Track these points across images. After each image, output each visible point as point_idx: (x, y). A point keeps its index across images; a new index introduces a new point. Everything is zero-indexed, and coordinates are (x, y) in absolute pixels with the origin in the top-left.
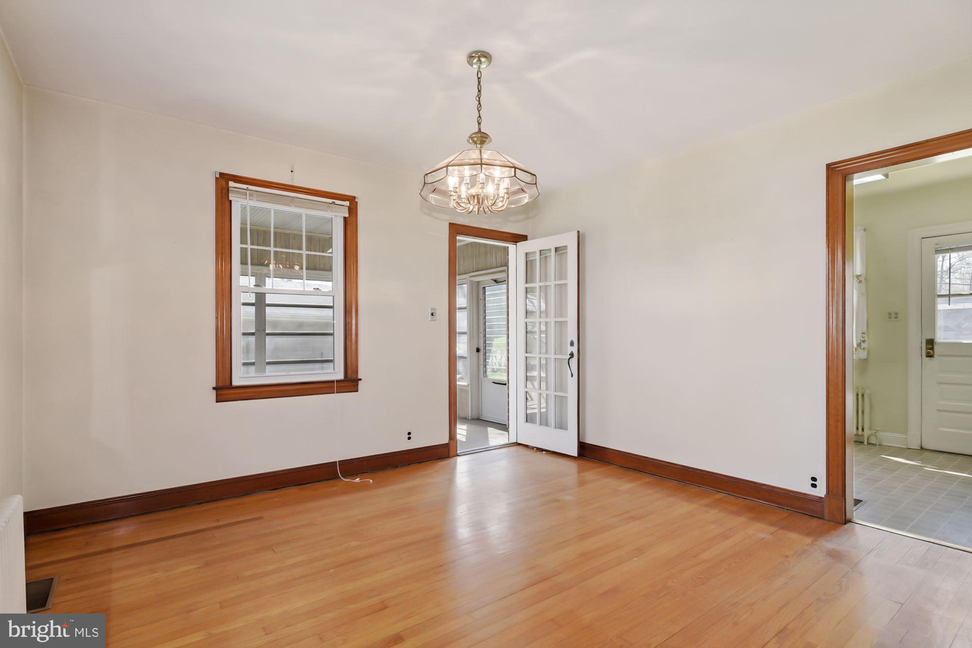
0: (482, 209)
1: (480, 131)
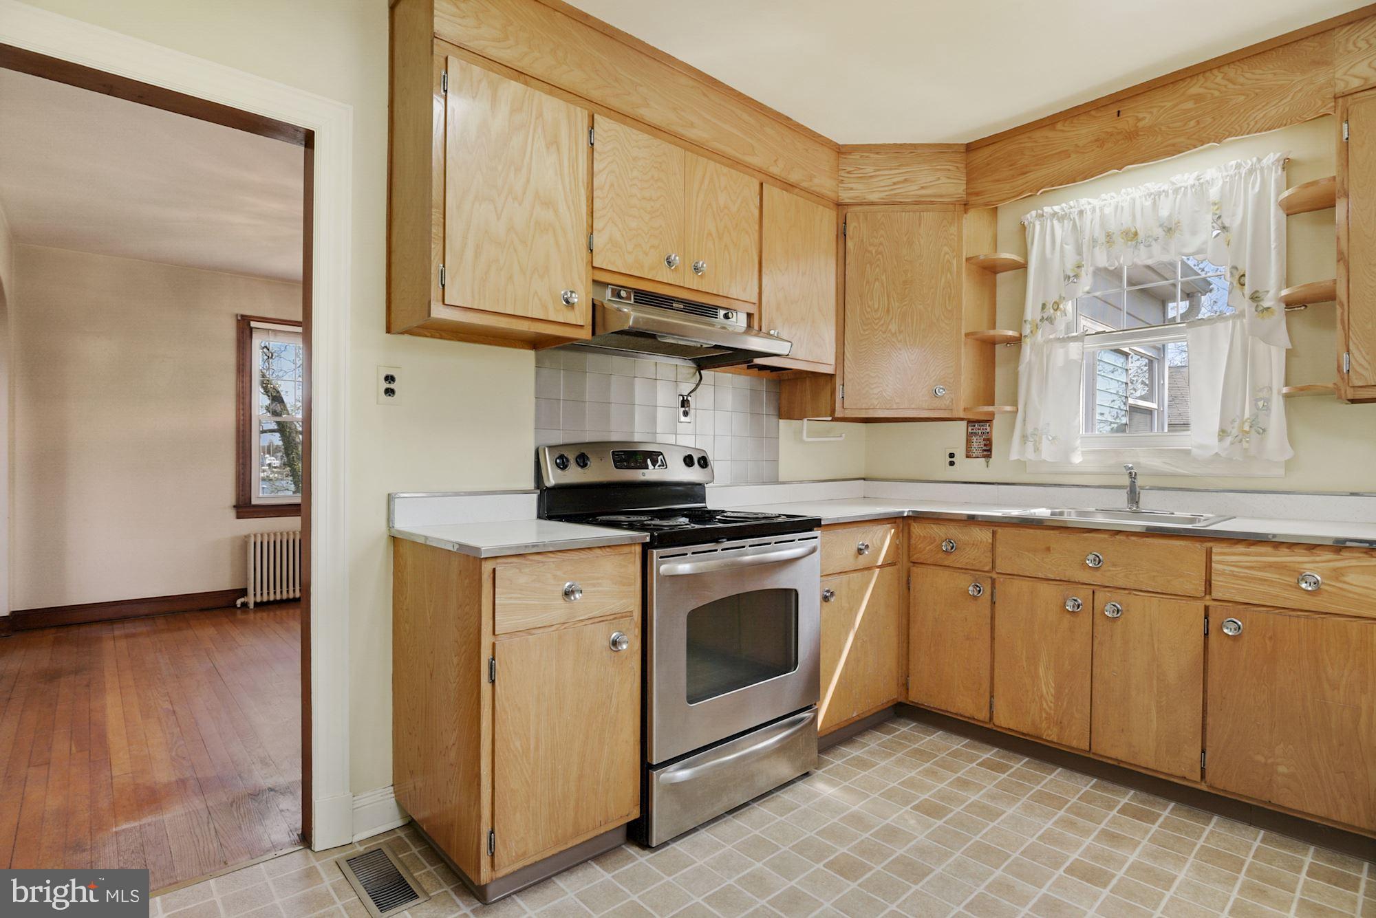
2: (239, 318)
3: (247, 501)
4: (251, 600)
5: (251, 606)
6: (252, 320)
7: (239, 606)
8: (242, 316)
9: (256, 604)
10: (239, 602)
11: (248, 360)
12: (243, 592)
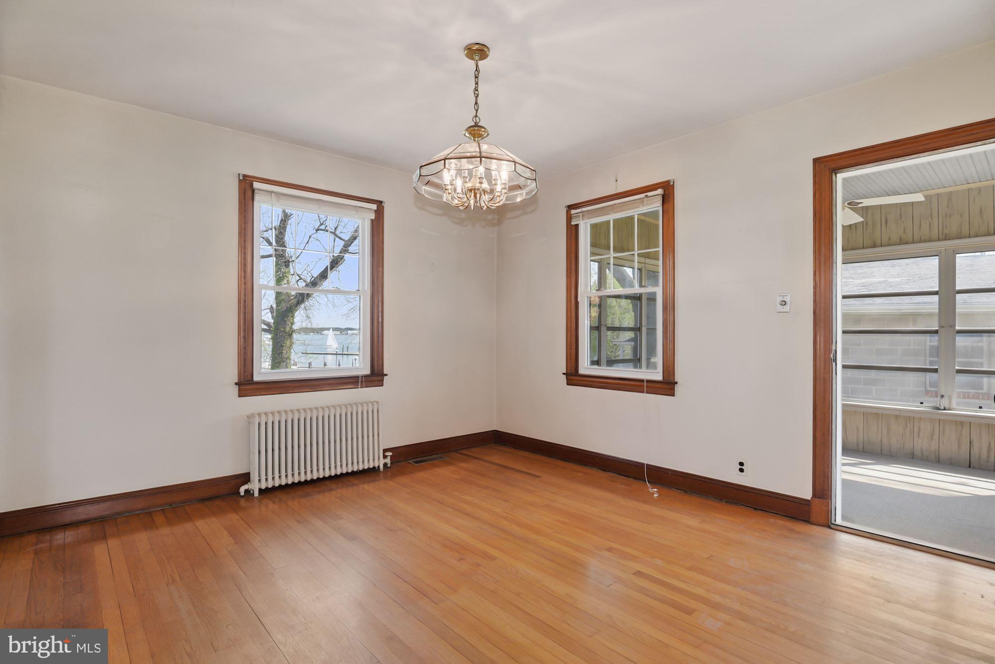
2: (241, 178)
3: (249, 378)
4: (254, 486)
5: (256, 494)
6: (255, 181)
7: (242, 494)
8: (244, 176)
9: (261, 491)
10: (242, 490)
11: (250, 223)
12: (245, 478)
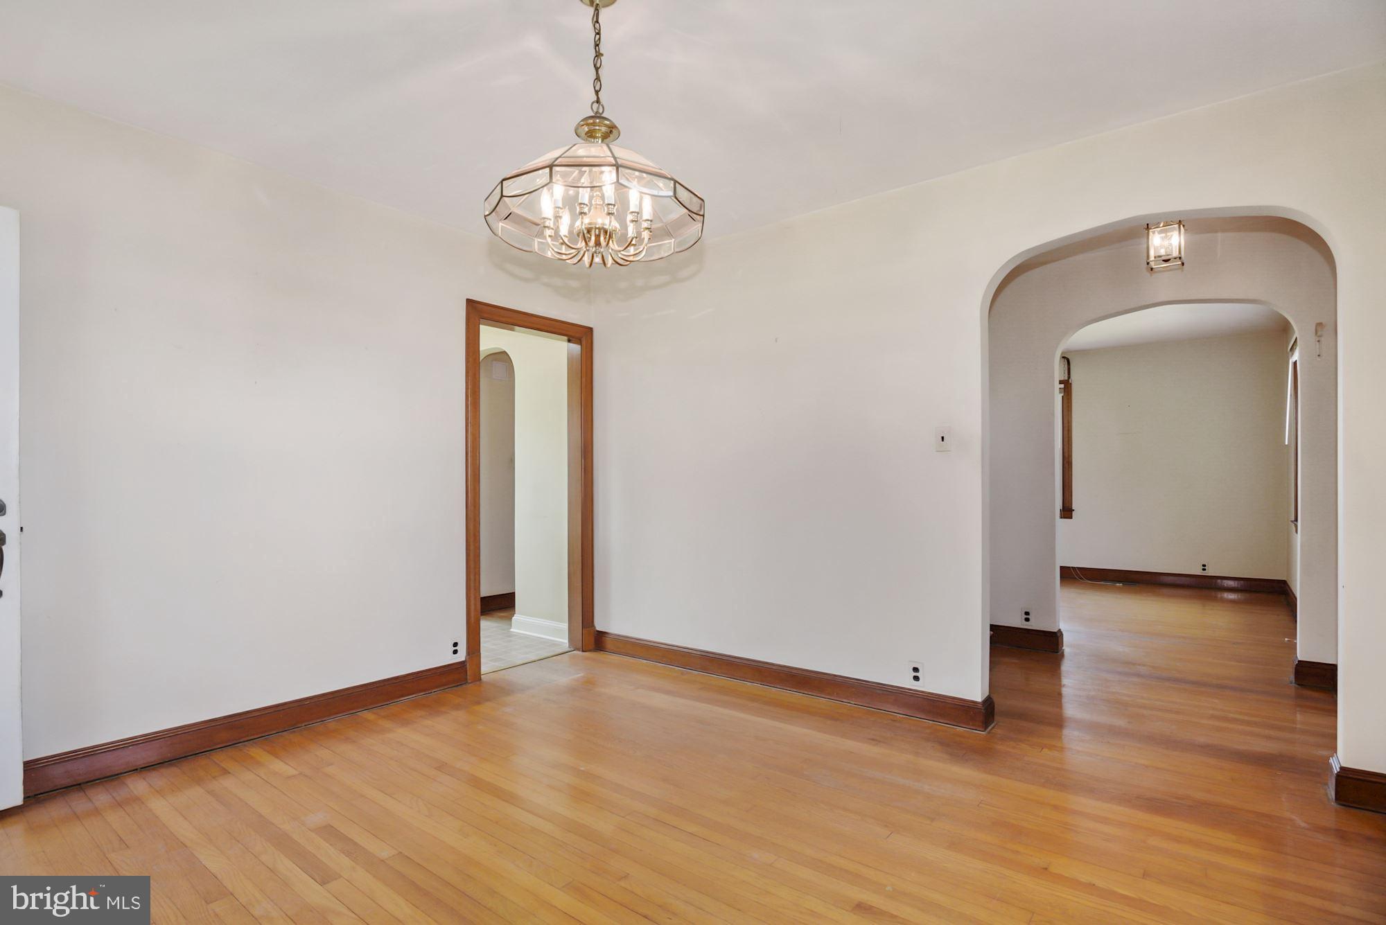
0: (597, 260)
1: (598, 116)
